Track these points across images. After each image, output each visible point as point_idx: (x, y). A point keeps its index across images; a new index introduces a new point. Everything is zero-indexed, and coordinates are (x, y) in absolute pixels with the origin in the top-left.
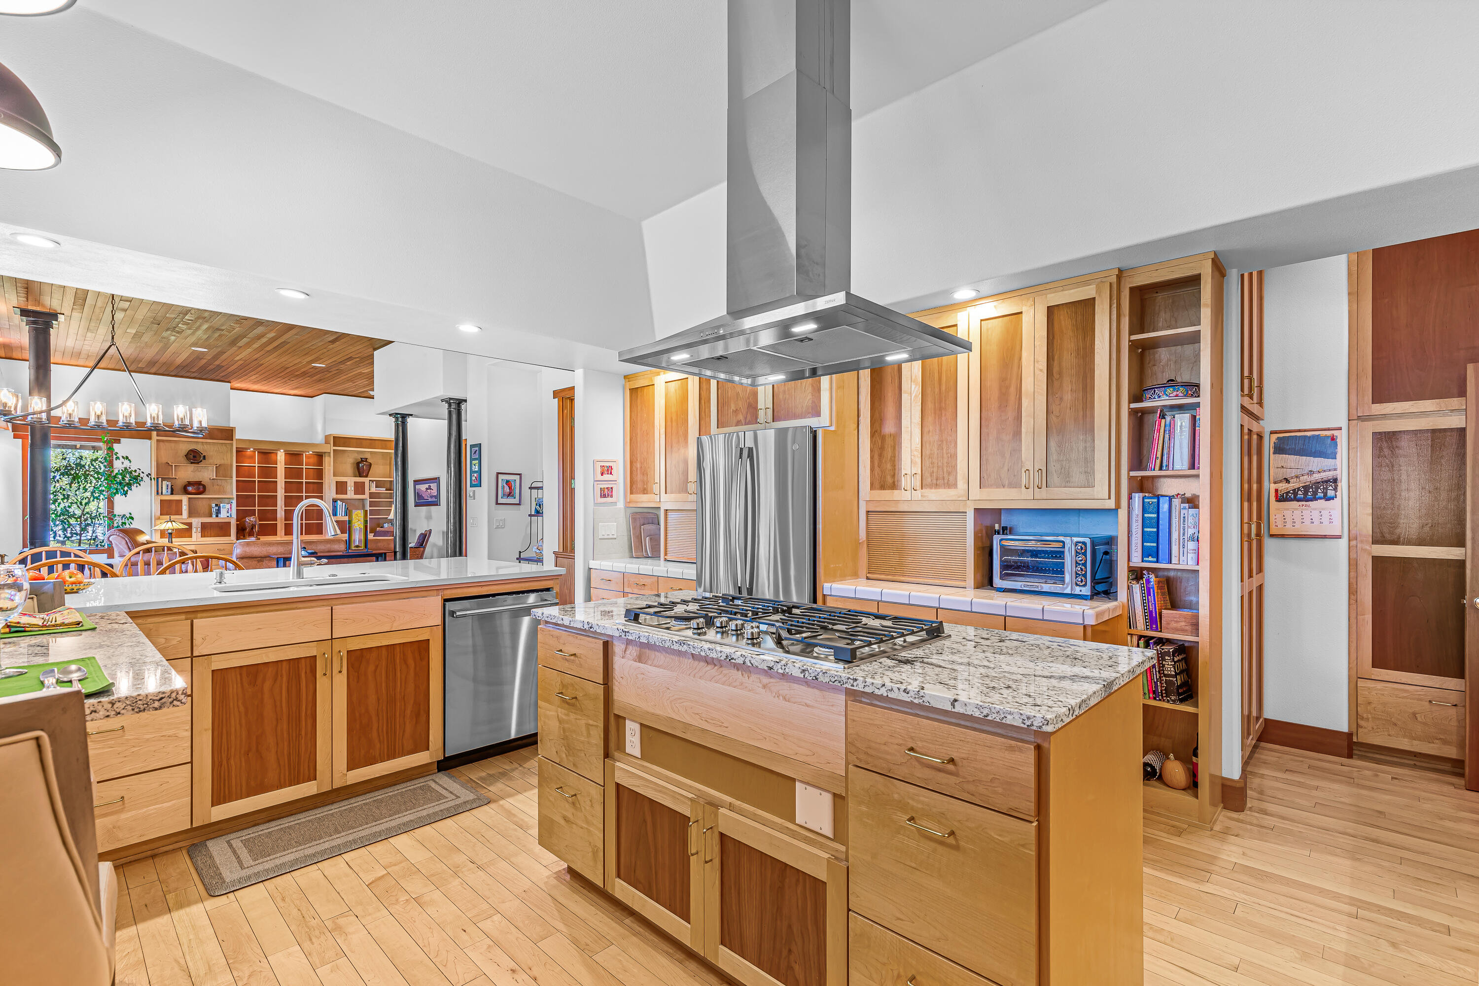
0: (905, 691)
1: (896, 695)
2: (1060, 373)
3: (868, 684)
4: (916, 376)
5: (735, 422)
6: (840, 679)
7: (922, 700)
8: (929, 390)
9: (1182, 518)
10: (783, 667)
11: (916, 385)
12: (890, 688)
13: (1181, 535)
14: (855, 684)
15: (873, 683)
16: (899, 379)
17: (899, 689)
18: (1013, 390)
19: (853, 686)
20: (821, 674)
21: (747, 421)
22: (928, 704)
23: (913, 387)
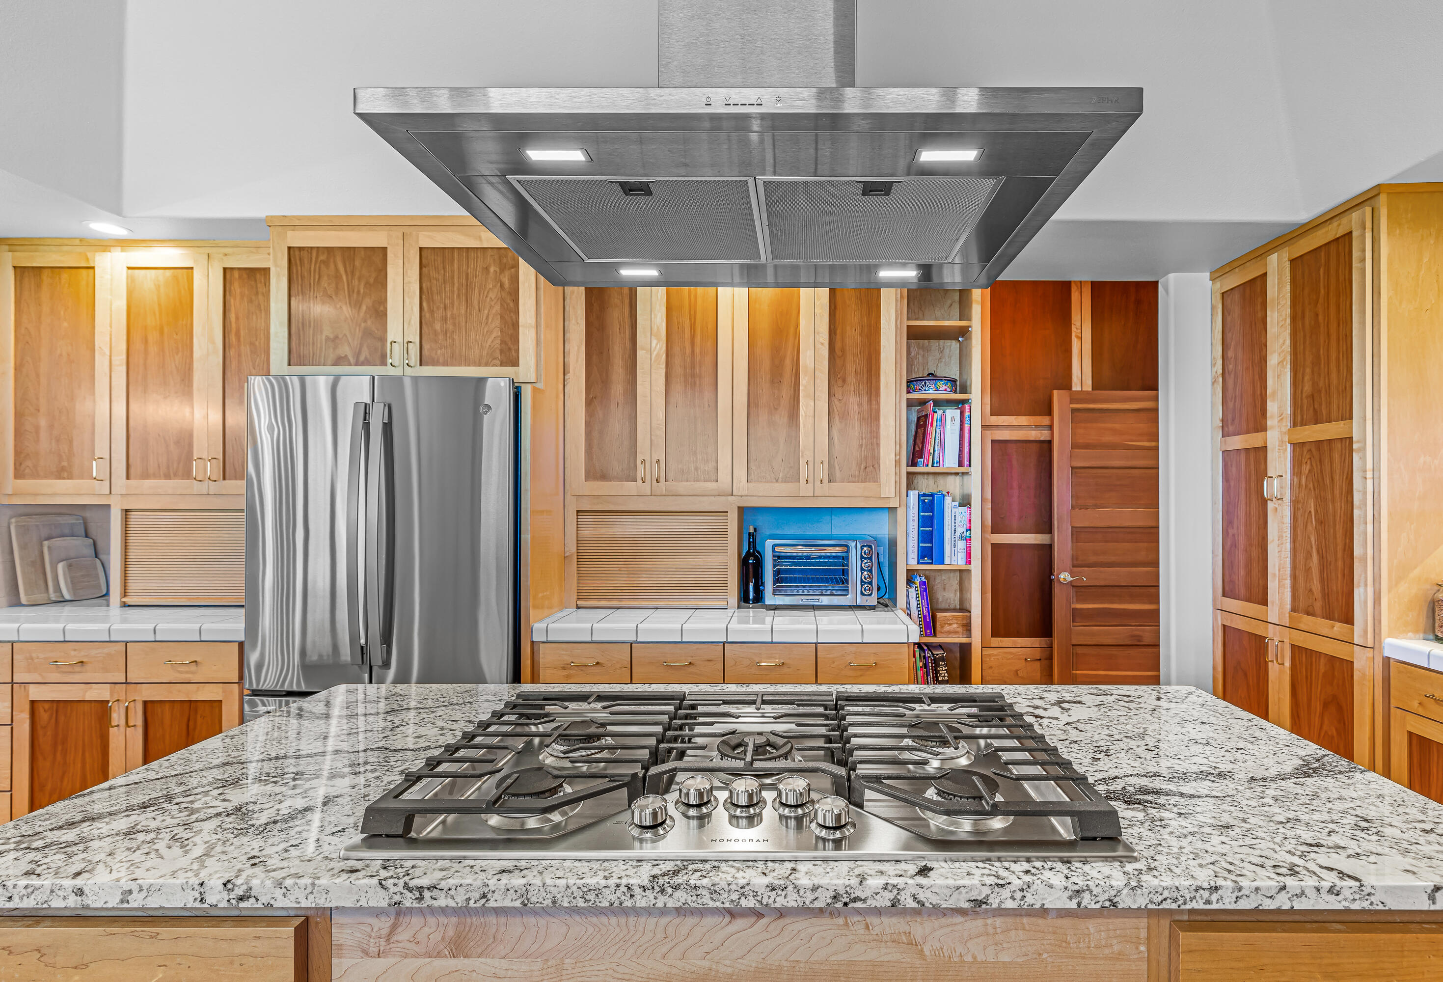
0: (1330, 891)
1: (1312, 902)
2: (843, 350)
3: (1247, 893)
4: (658, 328)
5: (332, 357)
6: (1175, 894)
7: (1369, 902)
8: (676, 349)
9: (953, 517)
10: (1019, 895)
11: (659, 340)
12: (1298, 892)
13: (953, 534)
14: (1214, 897)
15: (1257, 889)
16: (632, 328)
17: (1318, 890)
18: (788, 362)
19: (1208, 902)
20: (1125, 892)
21: (362, 358)
22: (1381, 907)
23: (654, 342)
